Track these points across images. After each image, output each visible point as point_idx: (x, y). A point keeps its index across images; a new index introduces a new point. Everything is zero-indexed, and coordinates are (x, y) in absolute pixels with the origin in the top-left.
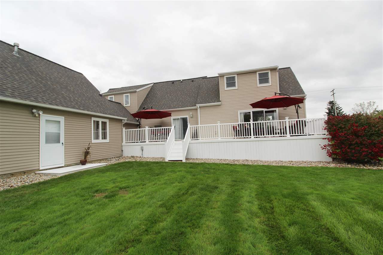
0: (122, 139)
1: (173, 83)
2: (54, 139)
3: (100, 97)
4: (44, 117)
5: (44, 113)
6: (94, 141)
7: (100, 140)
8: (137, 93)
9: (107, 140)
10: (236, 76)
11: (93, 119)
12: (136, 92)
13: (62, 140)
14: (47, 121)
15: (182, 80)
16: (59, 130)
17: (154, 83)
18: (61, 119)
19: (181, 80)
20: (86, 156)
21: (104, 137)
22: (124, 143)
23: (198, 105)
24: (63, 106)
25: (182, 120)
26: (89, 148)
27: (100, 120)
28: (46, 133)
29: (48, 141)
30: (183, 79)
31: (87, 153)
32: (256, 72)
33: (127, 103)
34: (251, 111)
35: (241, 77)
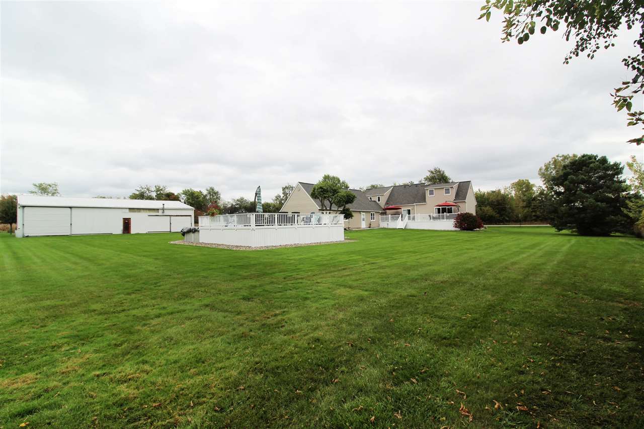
0: (380, 220)
1: (405, 187)
2: (364, 220)
4: (362, 213)
6: (371, 221)
9: (374, 220)
10: (434, 189)
11: (371, 213)
12: (383, 194)
14: (362, 215)
16: (364, 217)
18: (364, 213)
22: (380, 222)
23: (415, 204)
24: (365, 210)
25: (408, 211)
27: (373, 213)
28: (362, 218)
31: (370, 224)
32: (443, 188)
33: (379, 201)
34: (440, 207)
35: (437, 190)
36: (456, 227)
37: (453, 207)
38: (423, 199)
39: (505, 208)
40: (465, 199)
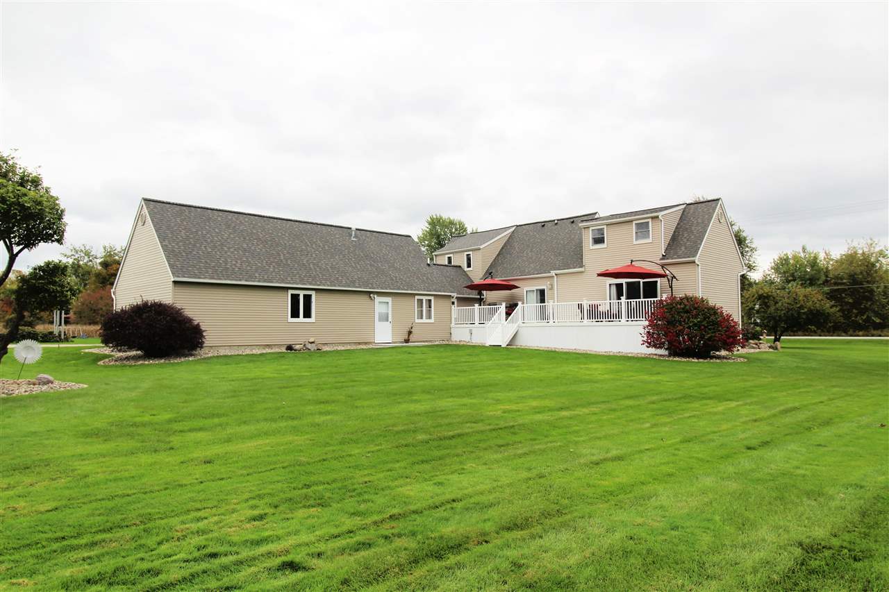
0: (451, 320)
1: (543, 226)
2: (385, 318)
3: (428, 268)
4: (378, 299)
5: (378, 296)
6: (417, 321)
7: (424, 320)
8: (481, 251)
9: (432, 321)
10: (605, 227)
11: (417, 297)
12: (479, 249)
13: (390, 319)
14: (380, 302)
15: (558, 220)
16: (388, 310)
17: (517, 226)
18: (389, 299)
19: (554, 221)
20: (409, 335)
21: (429, 317)
22: (453, 325)
23: (553, 273)
24: (391, 289)
25: (539, 293)
26: (412, 328)
27: (424, 298)
28: (379, 313)
29: (380, 320)
30: (559, 218)
31: (410, 333)
32: (632, 221)
33: (469, 266)
34: (623, 281)
35: (613, 228)
36: (650, 345)
37: (658, 280)
38: (575, 258)
39: (872, 291)
40: (695, 254)
